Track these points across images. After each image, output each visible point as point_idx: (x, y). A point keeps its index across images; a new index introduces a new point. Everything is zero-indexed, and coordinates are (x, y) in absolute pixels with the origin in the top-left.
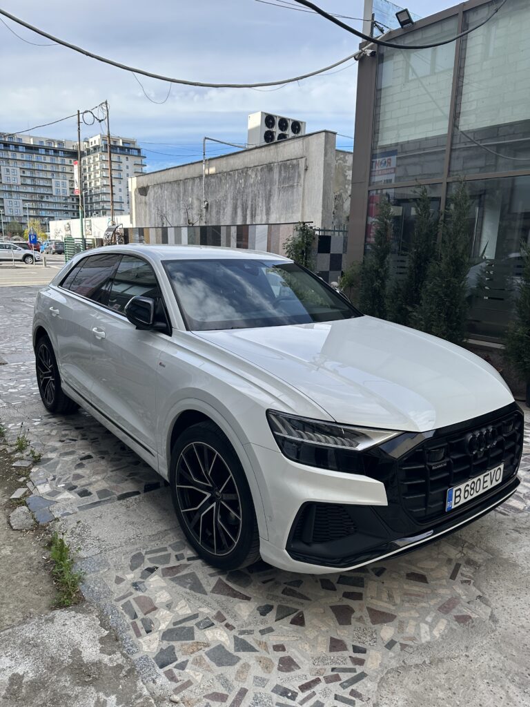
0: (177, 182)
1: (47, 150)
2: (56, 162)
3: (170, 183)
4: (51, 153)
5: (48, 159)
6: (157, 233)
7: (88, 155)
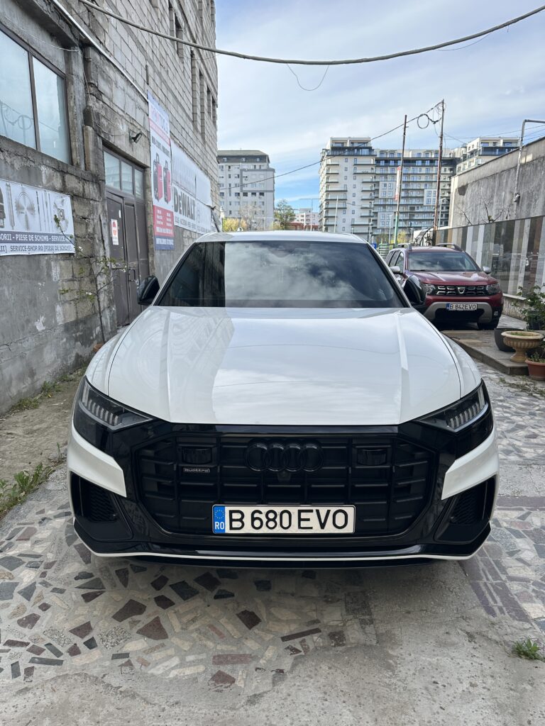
0: (493, 176)
1: (423, 161)
2: (431, 172)
3: (486, 178)
4: (428, 163)
5: (424, 170)
6: (458, 233)
7: (464, 161)
